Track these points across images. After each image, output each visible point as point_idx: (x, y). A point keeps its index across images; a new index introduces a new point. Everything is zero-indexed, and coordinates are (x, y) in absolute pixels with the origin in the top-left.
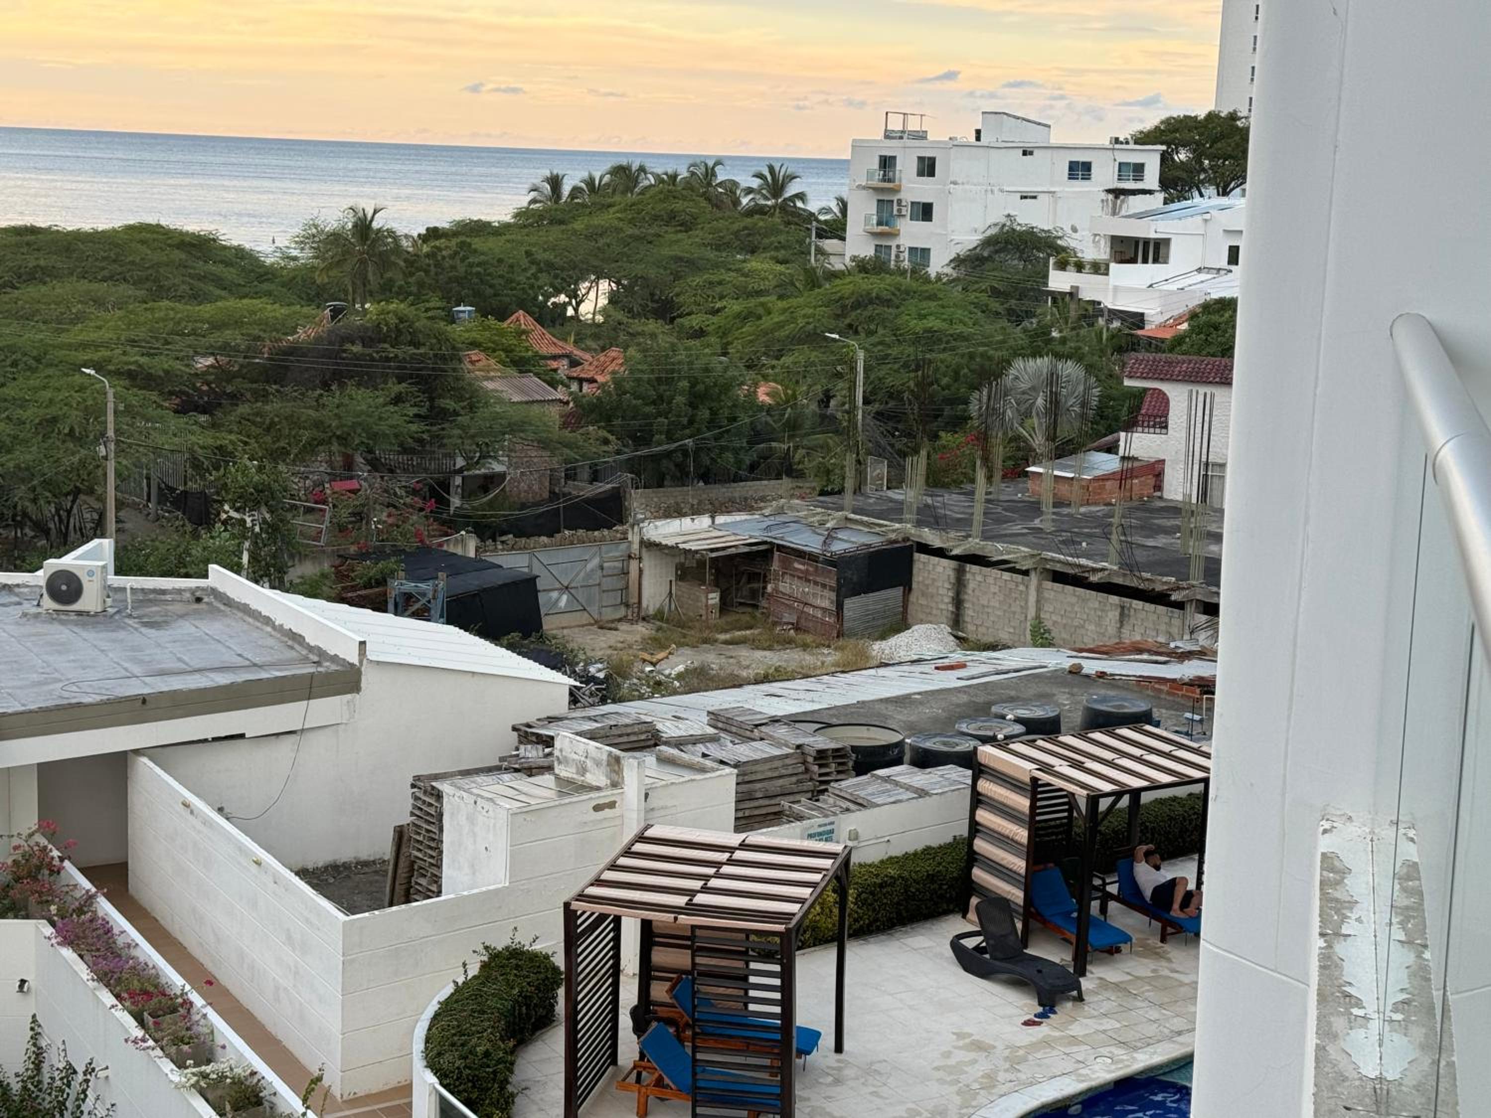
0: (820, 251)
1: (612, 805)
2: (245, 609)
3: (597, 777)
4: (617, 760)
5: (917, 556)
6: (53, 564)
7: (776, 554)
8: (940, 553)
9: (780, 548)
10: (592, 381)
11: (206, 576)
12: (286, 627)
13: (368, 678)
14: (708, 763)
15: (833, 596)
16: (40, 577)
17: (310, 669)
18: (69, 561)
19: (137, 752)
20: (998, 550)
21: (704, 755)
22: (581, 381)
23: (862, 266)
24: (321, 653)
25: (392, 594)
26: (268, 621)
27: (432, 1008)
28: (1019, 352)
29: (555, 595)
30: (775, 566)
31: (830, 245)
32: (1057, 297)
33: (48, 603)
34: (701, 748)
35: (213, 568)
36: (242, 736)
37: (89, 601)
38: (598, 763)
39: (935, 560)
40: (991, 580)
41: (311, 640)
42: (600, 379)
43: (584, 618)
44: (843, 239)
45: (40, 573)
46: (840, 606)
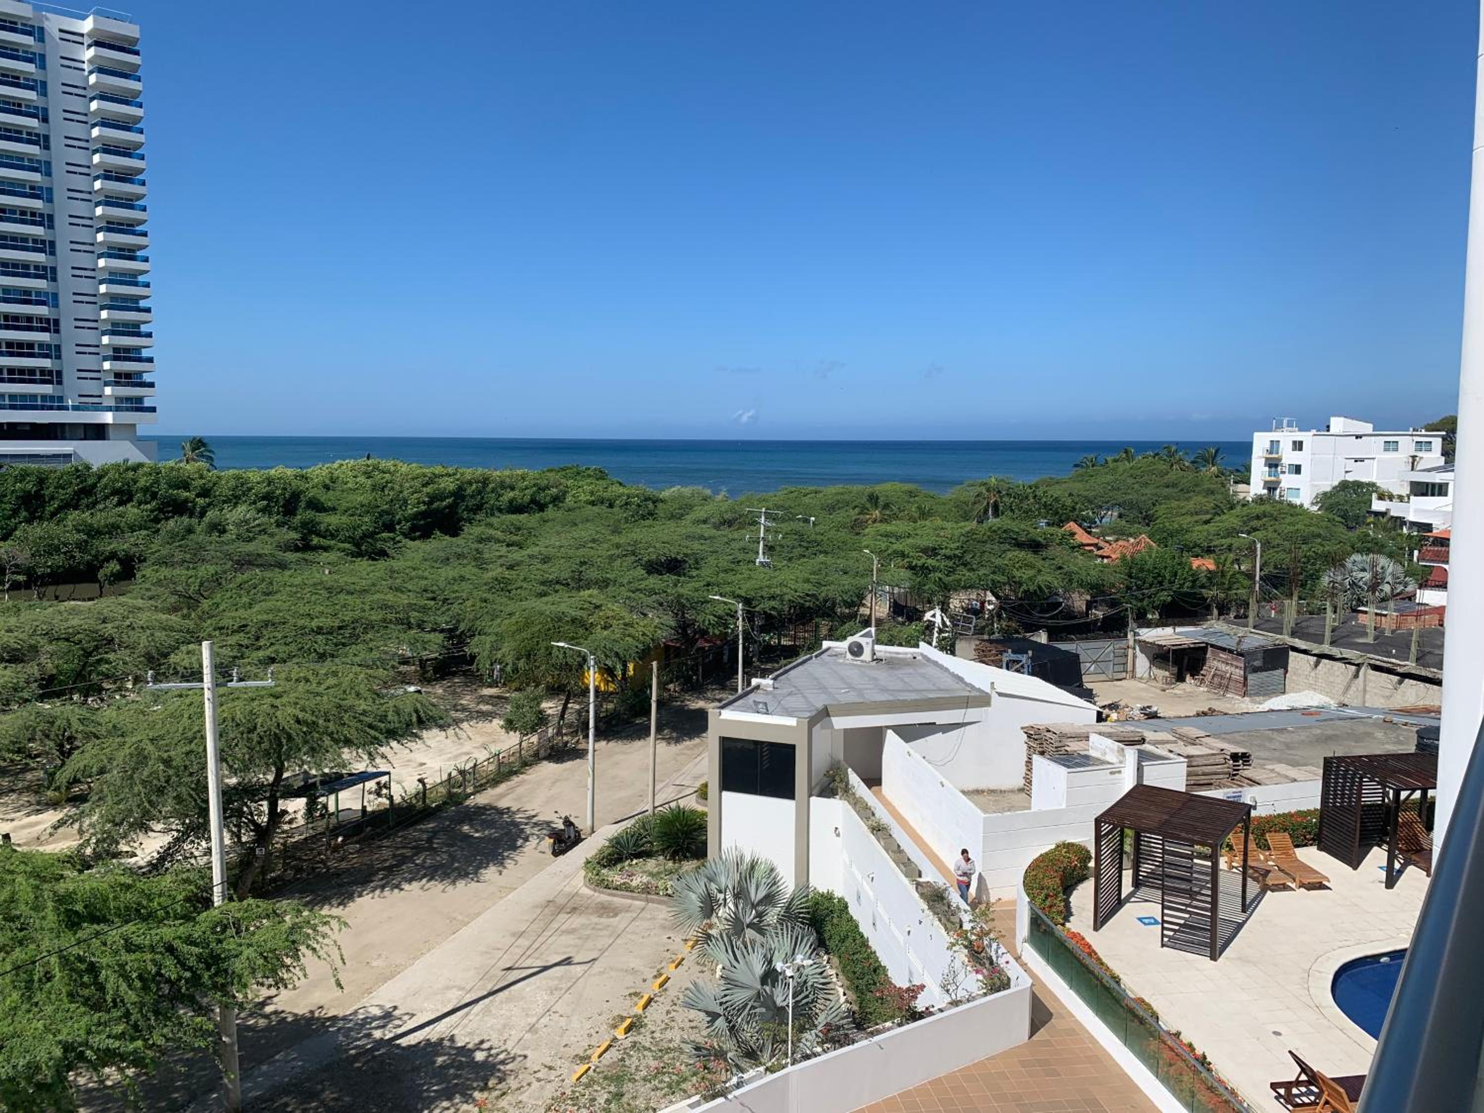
0: (1236, 491)
1: (1120, 772)
2: (936, 663)
3: (1111, 758)
4: (1123, 750)
5: (1291, 653)
6: (850, 639)
7: (1210, 649)
8: (1305, 652)
9: (1212, 646)
10: (1108, 557)
11: (917, 646)
12: (956, 672)
13: (995, 698)
14: (1171, 755)
15: (1242, 672)
16: (844, 645)
17: (967, 694)
18: (857, 638)
19: (885, 727)
20: (1335, 651)
21: (1171, 751)
22: (1103, 557)
23: (1259, 500)
24: (973, 687)
25: (1005, 660)
26: (947, 670)
28: (1353, 551)
29: (1088, 665)
30: (1209, 655)
31: (1241, 487)
32: (1377, 514)
33: (849, 656)
34: (1169, 746)
35: (922, 644)
36: (934, 724)
37: (867, 656)
38: (1112, 750)
39: (1302, 655)
40: (1335, 668)
41: (967, 680)
42: (1114, 556)
43: (1104, 677)
44: (1249, 484)
45: (845, 642)
46: (1246, 679)
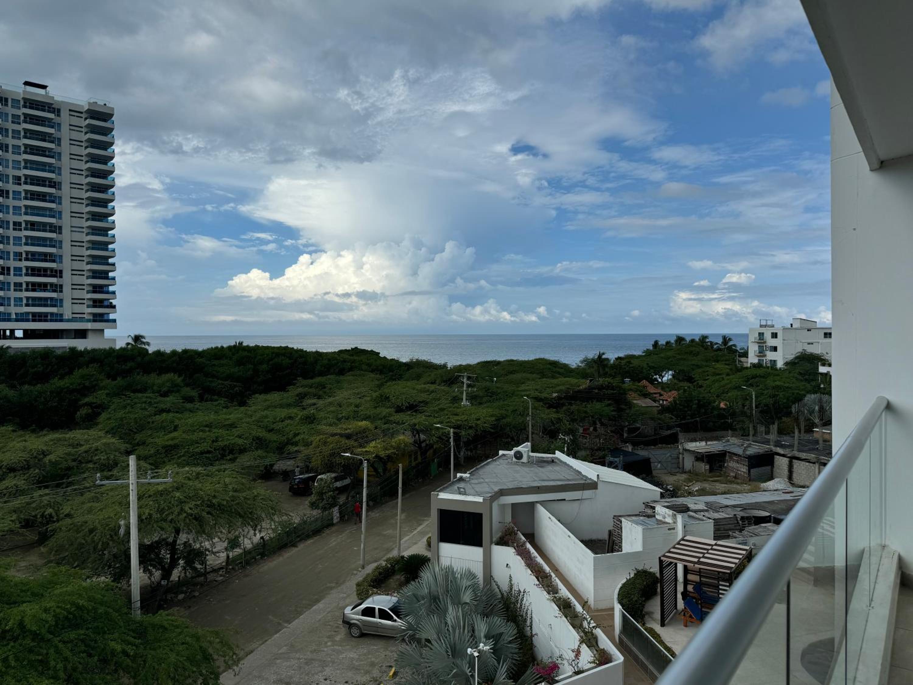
0: (740, 361)
1: (674, 529)
2: (565, 464)
3: (669, 520)
4: (675, 515)
5: (775, 456)
6: (515, 449)
7: (728, 454)
8: (784, 456)
9: (729, 452)
10: (666, 400)
11: (555, 454)
12: (577, 469)
13: (600, 486)
14: (704, 518)
15: (747, 468)
16: (512, 453)
17: (583, 482)
18: (519, 448)
19: (537, 502)
20: (803, 455)
21: (704, 516)
22: (663, 400)
23: (754, 366)
24: (586, 477)
25: (607, 461)
26: (571, 467)
27: (620, 585)
28: (809, 392)
29: (656, 464)
30: (727, 458)
31: (743, 359)
32: (822, 374)
33: (514, 459)
34: (702, 513)
35: (557, 452)
36: (564, 500)
37: (525, 459)
38: (669, 516)
39: (781, 458)
40: (802, 465)
41: (584, 473)
42: (669, 400)
43: (666, 471)
44: (747, 357)
45: (512, 451)
46: (749, 471)
